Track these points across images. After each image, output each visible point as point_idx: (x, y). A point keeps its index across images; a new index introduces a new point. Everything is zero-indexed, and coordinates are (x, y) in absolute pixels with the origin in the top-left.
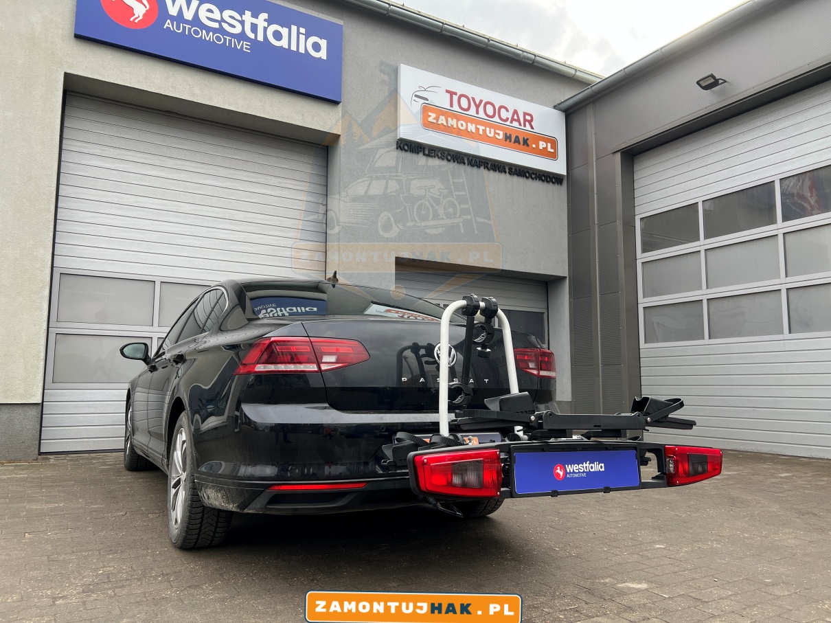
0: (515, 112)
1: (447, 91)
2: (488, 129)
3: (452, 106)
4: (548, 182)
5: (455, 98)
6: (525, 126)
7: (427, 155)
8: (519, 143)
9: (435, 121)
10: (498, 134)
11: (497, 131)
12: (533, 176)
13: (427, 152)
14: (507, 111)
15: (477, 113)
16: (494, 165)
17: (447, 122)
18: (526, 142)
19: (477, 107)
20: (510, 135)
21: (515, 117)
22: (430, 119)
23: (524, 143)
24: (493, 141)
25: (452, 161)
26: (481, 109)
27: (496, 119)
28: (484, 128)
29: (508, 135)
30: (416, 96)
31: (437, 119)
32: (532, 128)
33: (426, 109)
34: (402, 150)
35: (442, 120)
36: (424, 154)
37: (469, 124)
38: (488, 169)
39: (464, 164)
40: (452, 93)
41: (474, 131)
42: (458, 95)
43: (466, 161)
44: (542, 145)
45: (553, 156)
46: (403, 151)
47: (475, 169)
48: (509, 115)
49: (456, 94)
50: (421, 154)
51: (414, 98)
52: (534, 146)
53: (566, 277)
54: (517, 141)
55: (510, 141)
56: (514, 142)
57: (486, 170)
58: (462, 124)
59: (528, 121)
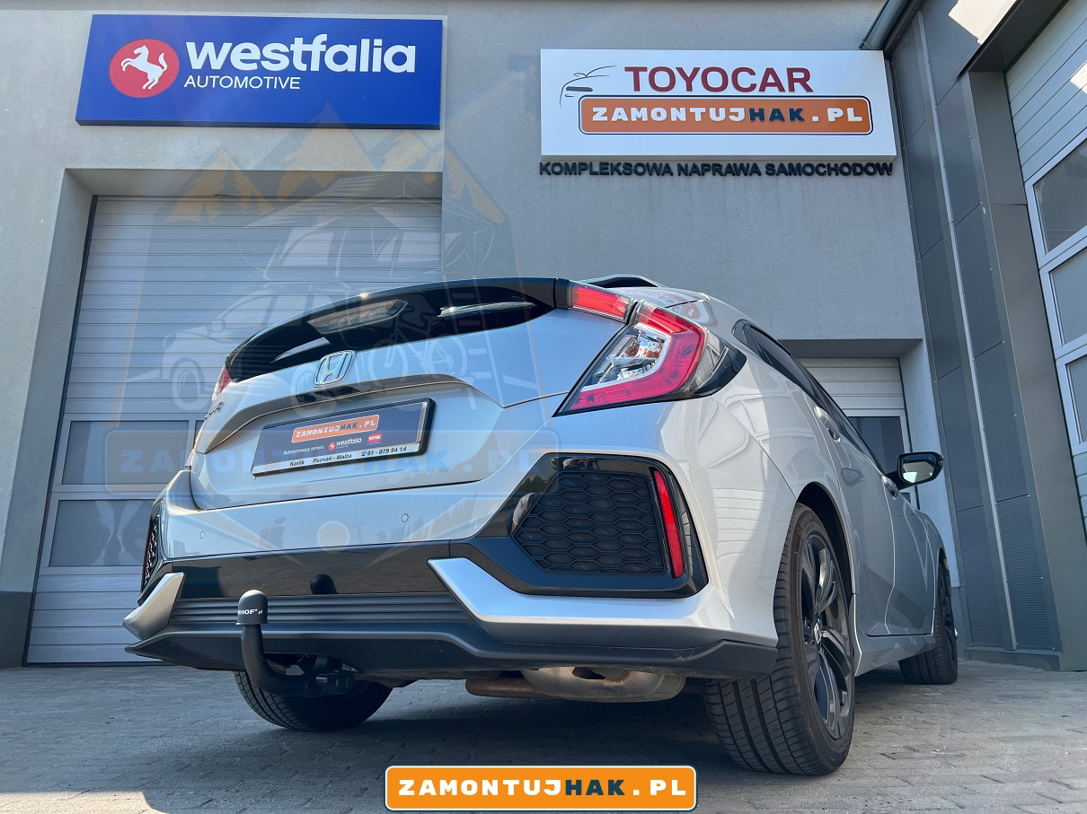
0: (770, 71)
1: (628, 69)
2: (712, 111)
3: (637, 87)
4: (856, 174)
5: (644, 76)
6: (792, 89)
7: (596, 174)
8: (782, 119)
9: (606, 119)
10: (736, 114)
11: (732, 110)
12: (822, 170)
13: (596, 168)
14: (752, 73)
15: (689, 88)
16: (735, 165)
17: (629, 114)
18: (796, 115)
19: (689, 81)
20: (761, 111)
21: (771, 80)
22: (595, 118)
23: (793, 117)
24: (727, 127)
25: (647, 174)
26: (697, 81)
27: (730, 90)
28: (704, 110)
29: (757, 111)
30: (568, 89)
31: (609, 114)
32: (808, 89)
33: (589, 102)
34: (549, 174)
35: (619, 114)
36: (593, 173)
37: (673, 110)
38: (721, 175)
39: (672, 175)
40: (636, 71)
41: (683, 118)
42: (649, 71)
43: (674, 169)
44: (833, 114)
45: (864, 127)
46: (553, 175)
47: (695, 179)
48: (758, 80)
49: (645, 69)
50: (586, 174)
51: (565, 92)
52: (815, 119)
53: (922, 340)
54: (777, 115)
55: (762, 119)
56: (772, 118)
57: (718, 176)
58: (659, 114)
59: (797, 80)
